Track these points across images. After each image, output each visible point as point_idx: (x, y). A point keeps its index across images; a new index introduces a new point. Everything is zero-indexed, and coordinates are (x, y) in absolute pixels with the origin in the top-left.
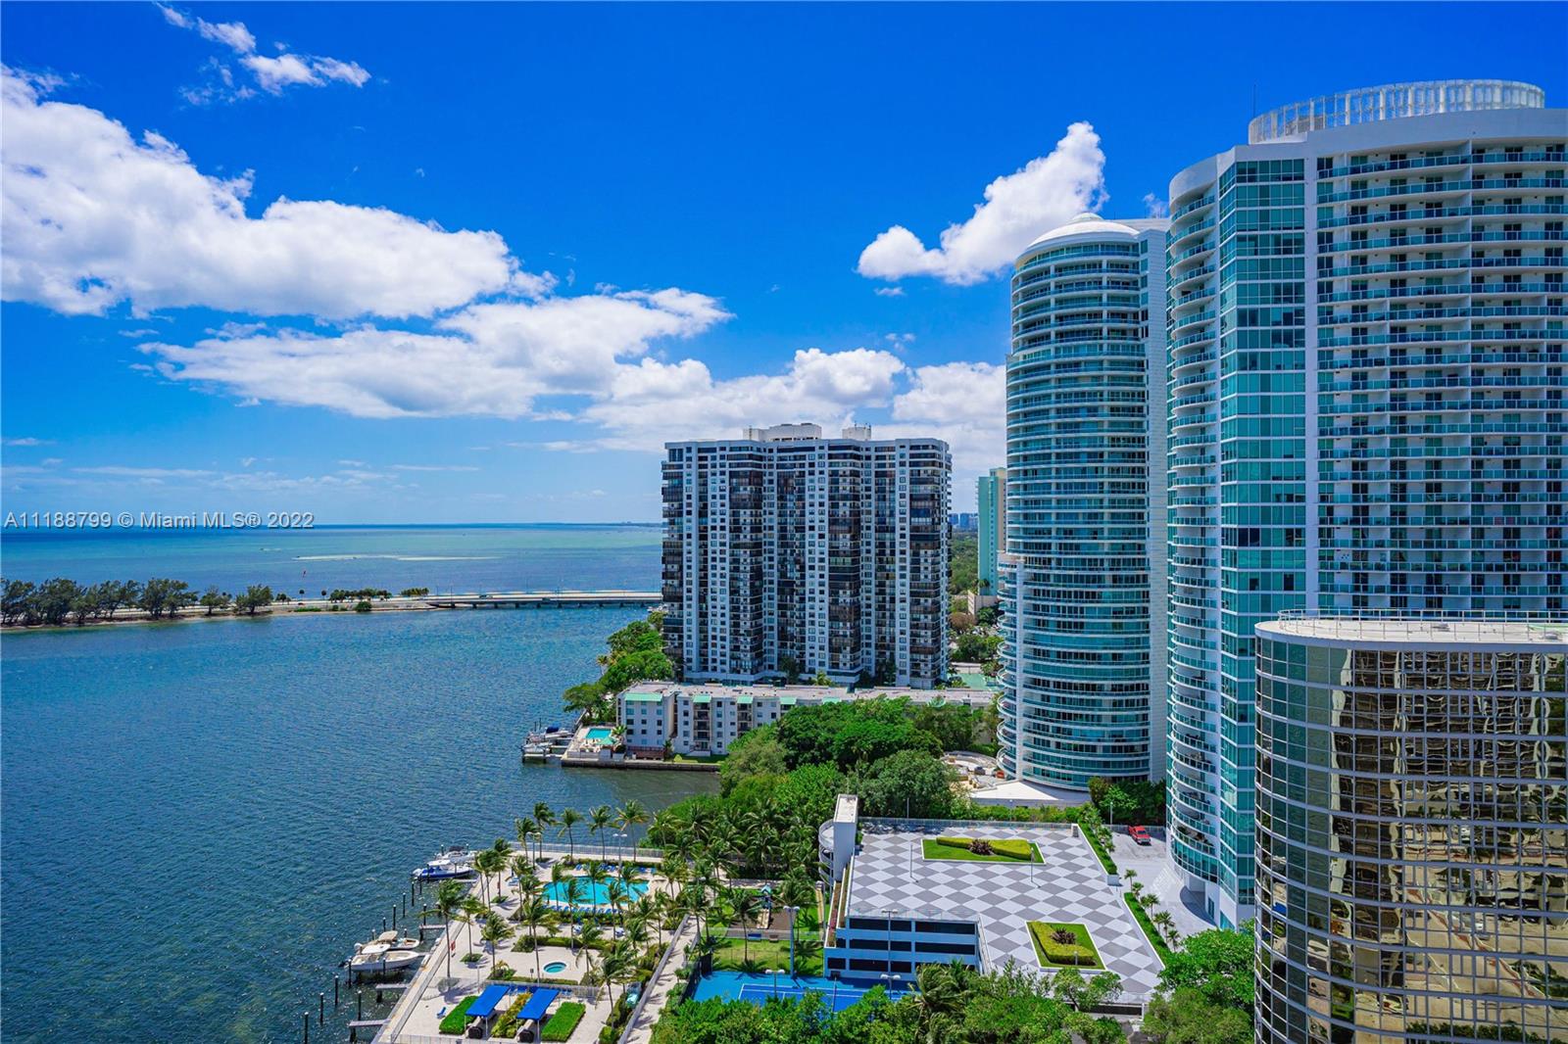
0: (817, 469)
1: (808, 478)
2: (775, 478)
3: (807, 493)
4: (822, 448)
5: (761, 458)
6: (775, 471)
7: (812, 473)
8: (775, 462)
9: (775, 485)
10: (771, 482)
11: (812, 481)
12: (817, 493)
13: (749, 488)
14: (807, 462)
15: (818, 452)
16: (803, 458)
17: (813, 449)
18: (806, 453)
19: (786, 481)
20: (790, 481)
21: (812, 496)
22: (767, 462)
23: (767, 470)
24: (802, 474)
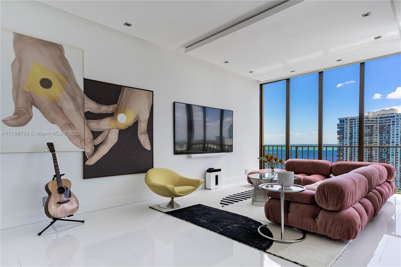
0: (395, 123)
1: (391, 126)
2: (378, 127)
3: (391, 131)
4: (398, 116)
5: (373, 121)
6: (378, 125)
7: (393, 125)
8: (378, 122)
9: (378, 129)
10: (377, 128)
11: (393, 127)
12: (395, 131)
13: (368, 130)
14: (391, 121)
15: (396, 117)
16: (390, 120)
17: (394, 117)
18: (391, 118)
19: (383, 128)
20: (384, 128)
21: (393, 132)
22: (375, 122)
23: (375, 125)
24: (389, 125)
